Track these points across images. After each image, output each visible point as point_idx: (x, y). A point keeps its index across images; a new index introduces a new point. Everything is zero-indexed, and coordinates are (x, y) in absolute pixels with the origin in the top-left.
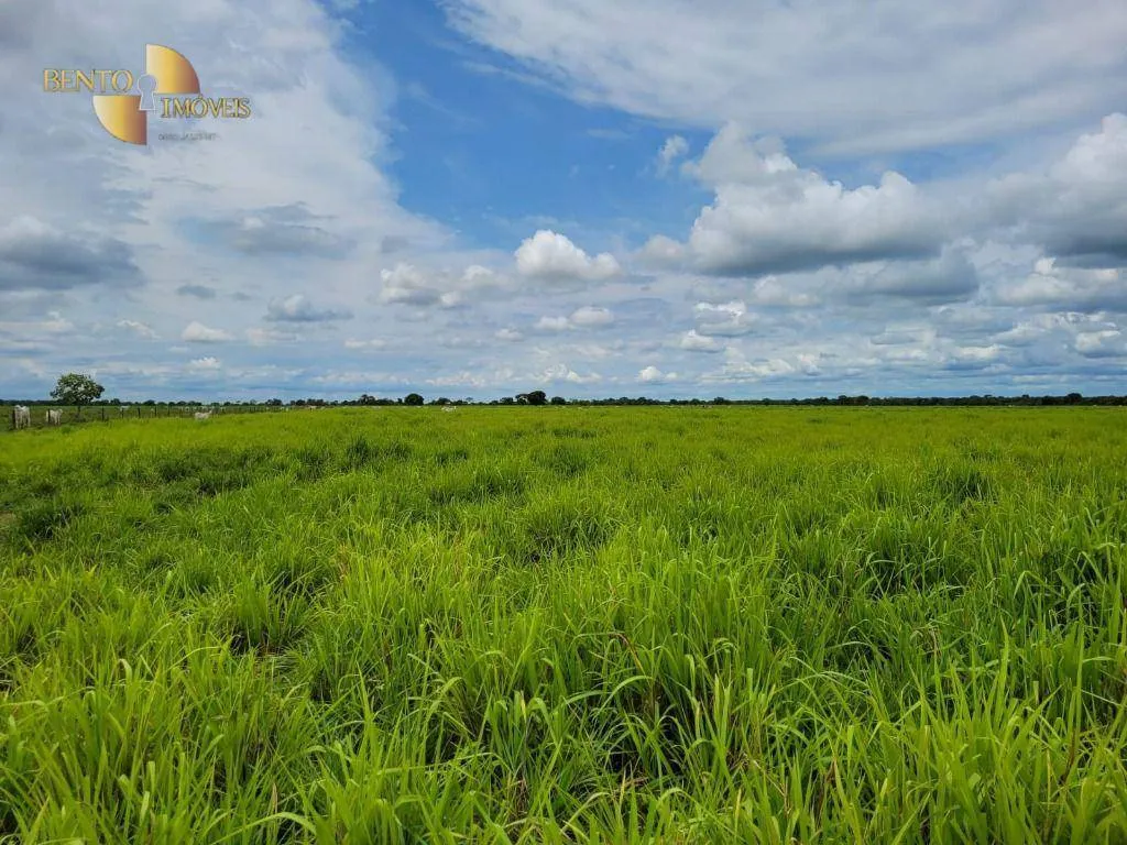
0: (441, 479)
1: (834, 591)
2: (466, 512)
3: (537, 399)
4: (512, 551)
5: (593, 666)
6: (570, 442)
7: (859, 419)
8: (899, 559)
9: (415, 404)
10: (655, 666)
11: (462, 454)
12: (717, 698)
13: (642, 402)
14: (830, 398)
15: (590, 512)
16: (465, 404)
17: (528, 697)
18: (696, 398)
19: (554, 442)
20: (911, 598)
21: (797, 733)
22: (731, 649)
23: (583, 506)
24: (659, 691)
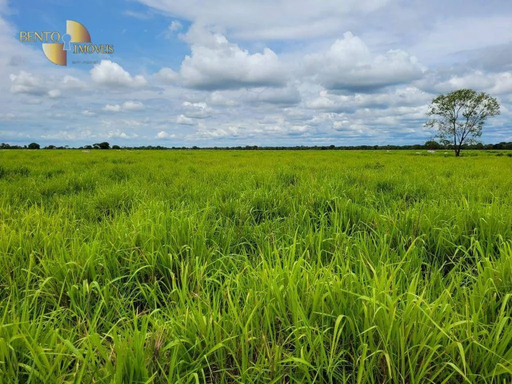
0: (48, 185)
1: (237, 223)
2: (61, 200)
3: (105, 146)
4: (87, 218)
5: (125, 265)
6: (120, 166)
7: (253, 155)
8: (263, 209)
9: (34, 148)
10: (154, 260)
11: (60, 172)
12: (182, 271)
13: (159, 148)
14: (242, 147)
15: (128, 197)
16: (65, 148)
17: (90, 281)
18: (185, 146)
19: (112, 166)
20: (266, 223)
21: (216, 281)
22: (189, 249)
23: (125, 194)
24: (157, 271)
